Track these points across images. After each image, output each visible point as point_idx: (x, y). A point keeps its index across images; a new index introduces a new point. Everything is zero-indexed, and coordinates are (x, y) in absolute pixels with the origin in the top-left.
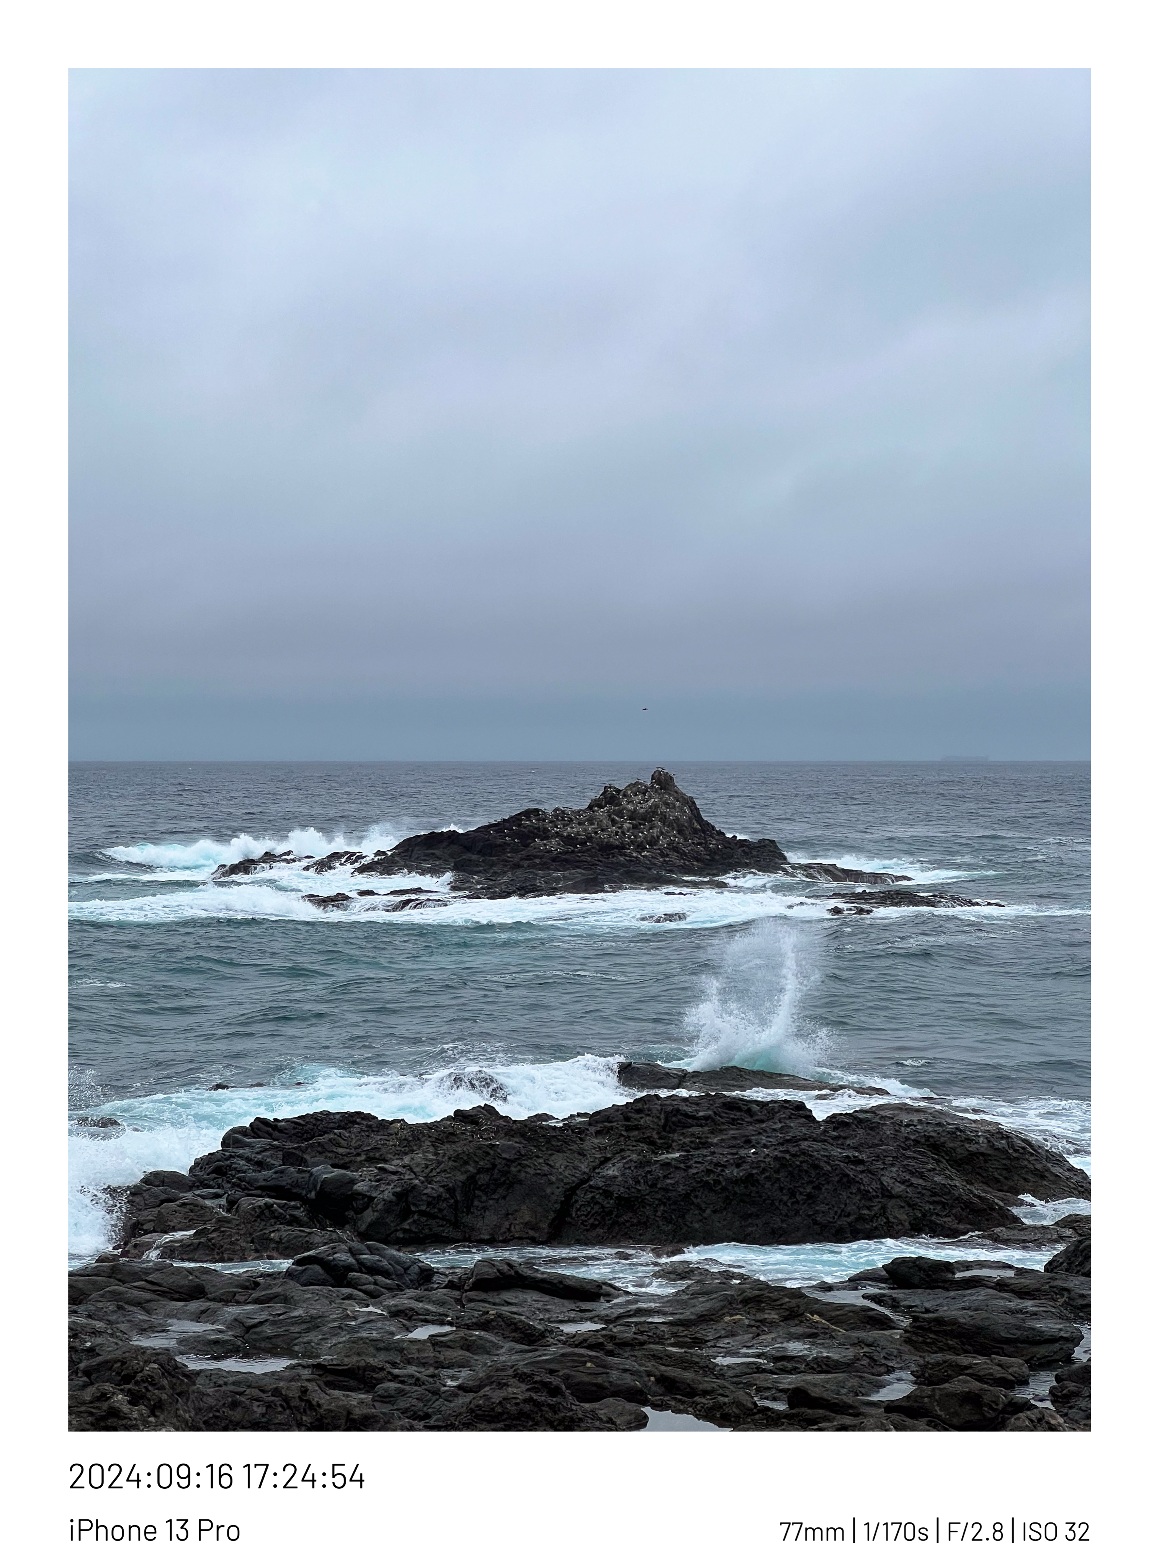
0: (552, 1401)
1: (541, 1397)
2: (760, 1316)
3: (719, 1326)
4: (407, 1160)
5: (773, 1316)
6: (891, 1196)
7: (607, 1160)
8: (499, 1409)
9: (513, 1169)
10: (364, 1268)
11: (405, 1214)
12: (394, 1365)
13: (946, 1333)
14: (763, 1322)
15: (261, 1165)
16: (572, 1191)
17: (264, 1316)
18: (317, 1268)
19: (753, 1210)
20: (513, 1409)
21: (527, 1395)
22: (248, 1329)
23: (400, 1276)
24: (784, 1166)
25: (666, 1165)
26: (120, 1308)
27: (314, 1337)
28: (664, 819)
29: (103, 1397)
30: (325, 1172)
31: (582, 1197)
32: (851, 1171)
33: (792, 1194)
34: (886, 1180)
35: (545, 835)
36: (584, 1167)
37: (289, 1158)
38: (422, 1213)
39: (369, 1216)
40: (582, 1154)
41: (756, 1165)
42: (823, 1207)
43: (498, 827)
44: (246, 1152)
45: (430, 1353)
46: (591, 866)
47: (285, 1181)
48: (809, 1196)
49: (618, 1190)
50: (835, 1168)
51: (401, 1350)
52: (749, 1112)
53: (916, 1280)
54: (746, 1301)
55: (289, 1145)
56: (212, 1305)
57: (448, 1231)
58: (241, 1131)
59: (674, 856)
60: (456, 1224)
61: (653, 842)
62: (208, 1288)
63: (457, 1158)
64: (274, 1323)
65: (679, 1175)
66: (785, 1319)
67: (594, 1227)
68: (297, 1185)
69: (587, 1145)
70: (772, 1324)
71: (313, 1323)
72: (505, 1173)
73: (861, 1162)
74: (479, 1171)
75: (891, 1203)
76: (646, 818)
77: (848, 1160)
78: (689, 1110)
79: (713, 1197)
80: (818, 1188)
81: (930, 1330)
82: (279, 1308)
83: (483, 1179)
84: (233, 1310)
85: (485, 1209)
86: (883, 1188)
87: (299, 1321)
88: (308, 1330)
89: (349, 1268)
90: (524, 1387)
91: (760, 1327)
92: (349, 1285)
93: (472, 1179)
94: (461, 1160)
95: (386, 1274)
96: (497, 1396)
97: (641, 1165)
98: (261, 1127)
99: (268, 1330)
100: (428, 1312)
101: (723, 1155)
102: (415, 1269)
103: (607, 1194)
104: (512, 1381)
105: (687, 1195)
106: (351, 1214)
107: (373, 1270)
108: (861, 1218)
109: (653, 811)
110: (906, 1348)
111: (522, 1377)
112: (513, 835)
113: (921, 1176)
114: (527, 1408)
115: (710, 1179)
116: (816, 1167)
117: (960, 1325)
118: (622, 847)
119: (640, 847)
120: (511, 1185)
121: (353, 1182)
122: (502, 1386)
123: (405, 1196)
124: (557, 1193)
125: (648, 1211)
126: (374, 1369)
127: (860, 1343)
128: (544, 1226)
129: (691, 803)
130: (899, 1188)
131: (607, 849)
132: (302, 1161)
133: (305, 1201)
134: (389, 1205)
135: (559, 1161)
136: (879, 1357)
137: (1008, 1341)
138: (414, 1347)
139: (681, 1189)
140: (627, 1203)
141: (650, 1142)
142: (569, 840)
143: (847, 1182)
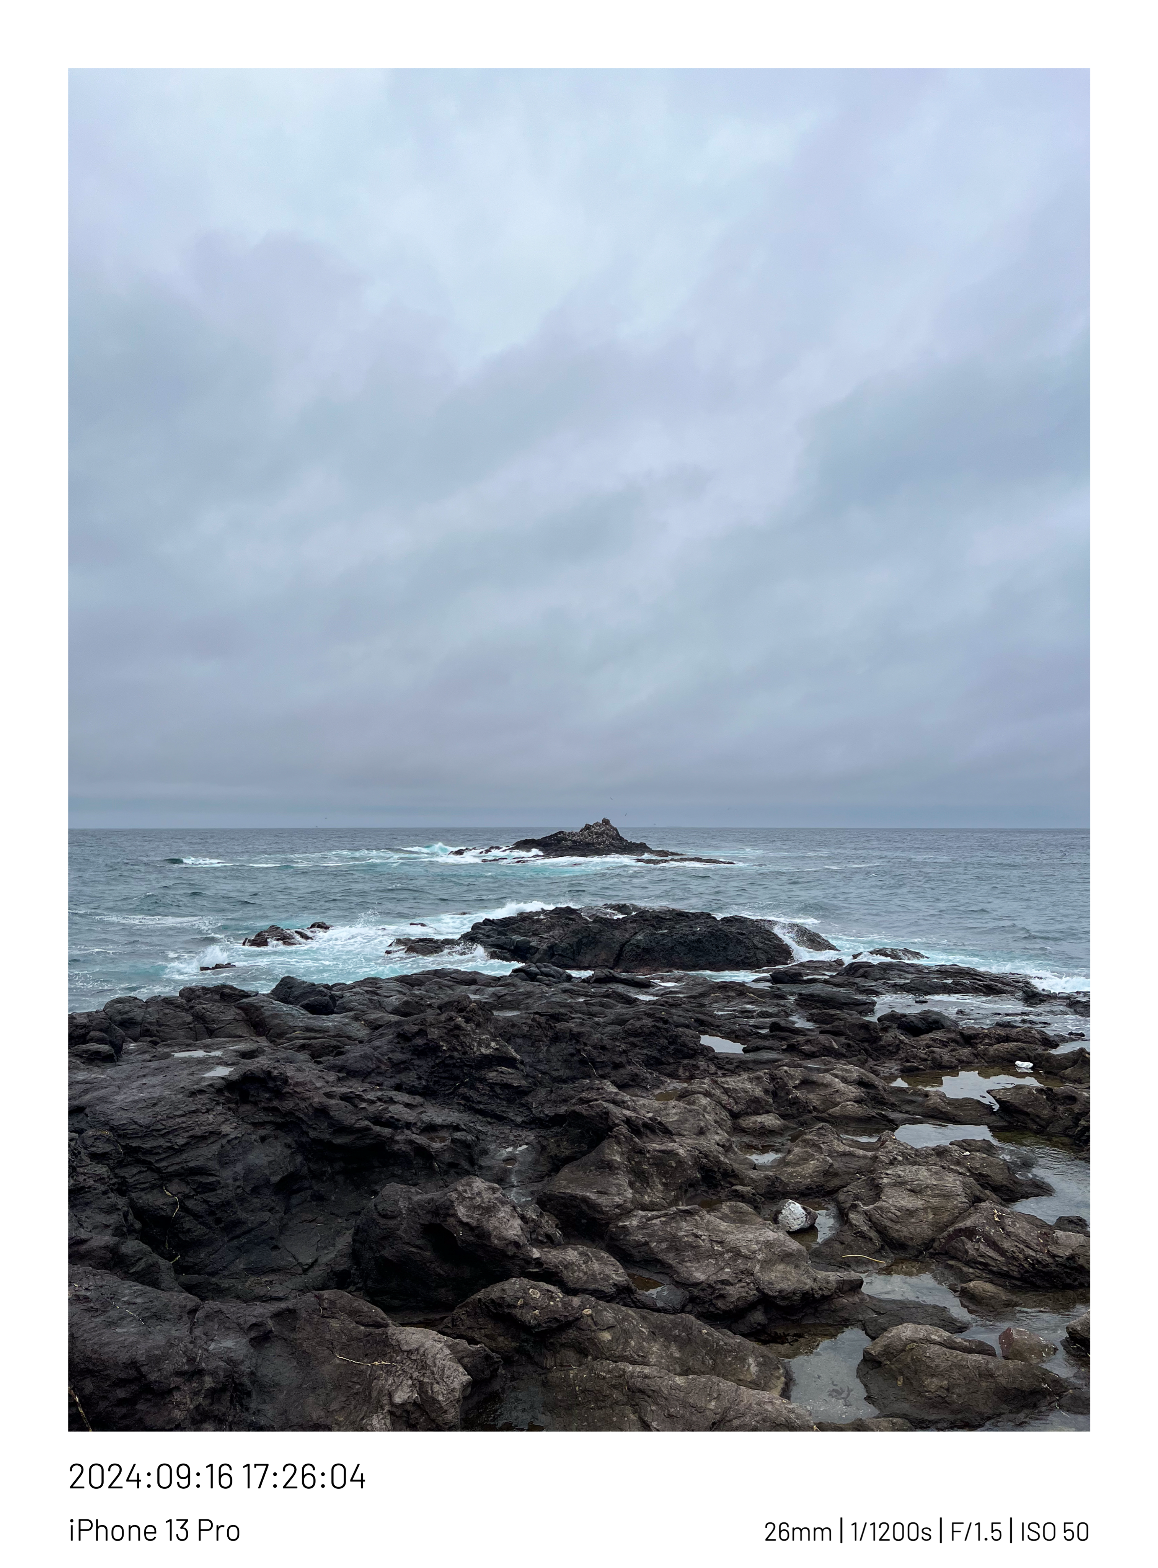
0: (666, 1026)
1: (660, 1025)
2: (727, 994)
3: (710, 998)
4: (551, 933)
5: (733, 994)
6: (758, 949)
7: (636, 933)
8: (640, 1031)
9: (598, 937)
10: (543, 974)
11: (553, 955)
12: (571, 1013)
13: (815, 1001)
14: (729, 996)
15: (488, 936)
16: (623, 946)
17: (506, 992)
18: (523, 974)
19: (701, 954)
20: (647, 1031)
21: (653, 1023)
22: (499, 997)
23: (558, 978)
24: (713, 935)
25: (662, 935)
26: (440, 988)
27: (530, 1001)
28: (607, 834)
29: (451, 1019)
30: (517, 938)
31: (627, 948)
32: (740, 937)
33: (717, 947)
34: (755, 942)
35: (566, 840)
36: (627, 936)
37: (500, 933)
38: (560, 955)
39: (537, 956)
40: (626, 930)
41: (700, 935)
42: (730, 953)
43: (550, 837)
44: (483, 931)
45: (585, 1008)
46: (583, 850)
47: (500, 942)
48: (724, 948)
49: (642, 945)
50: (734, 937)
51: (572, 1007)
52: (687, 916)
53: (786, 980)
54: (720, 987)
55: (500, 929)
56: (482, 987)
57: (571, 963)
58: (480, 923)
59: (611, 847)
60: (574, 960)
61: (604, 842)
62: (478, 981)
63: (573, 932)
64: (511, 995)
65: (669, 939)
66: (738, 995)
67: (633, 961)
68: (505, 943)
69: (627, 927)
70: (733, 997)
71: (529, 995)
72: (594, 938)
73: (744, 934)
74: (583, 937)
75: (758, 952)
76: (601, 834)
77: (738, 933)
78: (663, 916)
79: (683, 948)
80: (728, 944)
81: (808, 999)
82: (513, 989)
83: (585, 941)
84: (491, 989)
85: (586, 953)
86: (754, 945)
87: (522, 994)
88: (527, 998)
89: (537, 974)
90: (651, 1020)
91: (729, 999)
92: (537, 981)
93: (580, 941)
94: (575, 933)
95: (553, 977)
96: (638, 1024)
97: (652, 934)
98: (487, 922)
99: (509, 998)
100: (579, 991)
101: (686, 931)
102: (565, 975)
103: (638, 947)
104: (644, 1017)
105: (672, 947)
106: (528, 955)
107: (547, 975)
108: (747, 958)
109: (603, 832)
110: (798, 1008)
111: (649, 1015)
112: (555, 840)
113: (769, 940)
114: (654, 1030)
115: (682, 940)
116: (726, 936)
117: (822, 997)
118: (593, 844)
119: (600, 844)
120: (597, 943)
121: (530, 942)
122: (639, 1019)
123: (551, 947)
124: (617, 947)
125: (656, 954)
126: (562, 1014)
127: (778, 1005)
128: (612, 960)
129: (616, 829)
130: (760, 945)
131: (588, 844)
132: (506, 935)
133: (509, 950)
134: (545, 950)
135: (617, 933)
136: (788, 1011)
137: (845, 1004)
138: (577, 1006)
139: (670, 944)
140: (646, 951)
141: (653, 926)
142: (574, 842)
143: (739, 942)
